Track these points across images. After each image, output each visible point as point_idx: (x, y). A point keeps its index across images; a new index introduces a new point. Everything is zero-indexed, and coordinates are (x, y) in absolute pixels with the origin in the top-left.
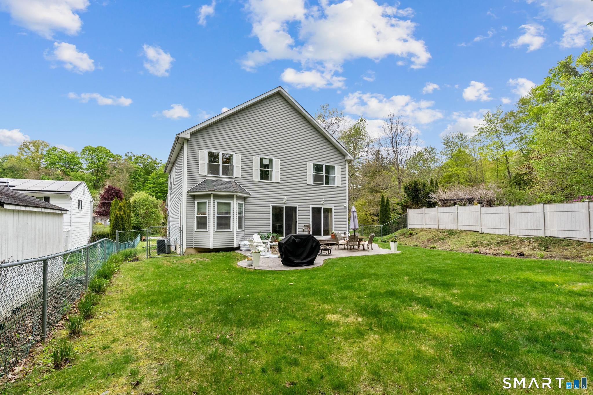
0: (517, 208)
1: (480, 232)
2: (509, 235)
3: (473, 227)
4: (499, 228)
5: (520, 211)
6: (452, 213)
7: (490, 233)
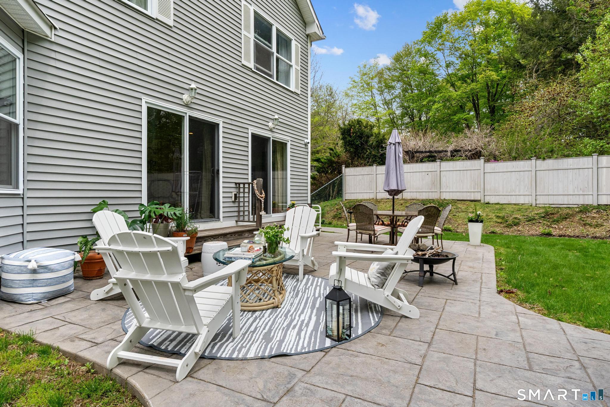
0: (550, 163)
1: (482, 202)
2: (534, 205)
3: (469, 194)
4: (517, 193)
5: (557, 168)
6: (430, 173)
7: (501, 202)
